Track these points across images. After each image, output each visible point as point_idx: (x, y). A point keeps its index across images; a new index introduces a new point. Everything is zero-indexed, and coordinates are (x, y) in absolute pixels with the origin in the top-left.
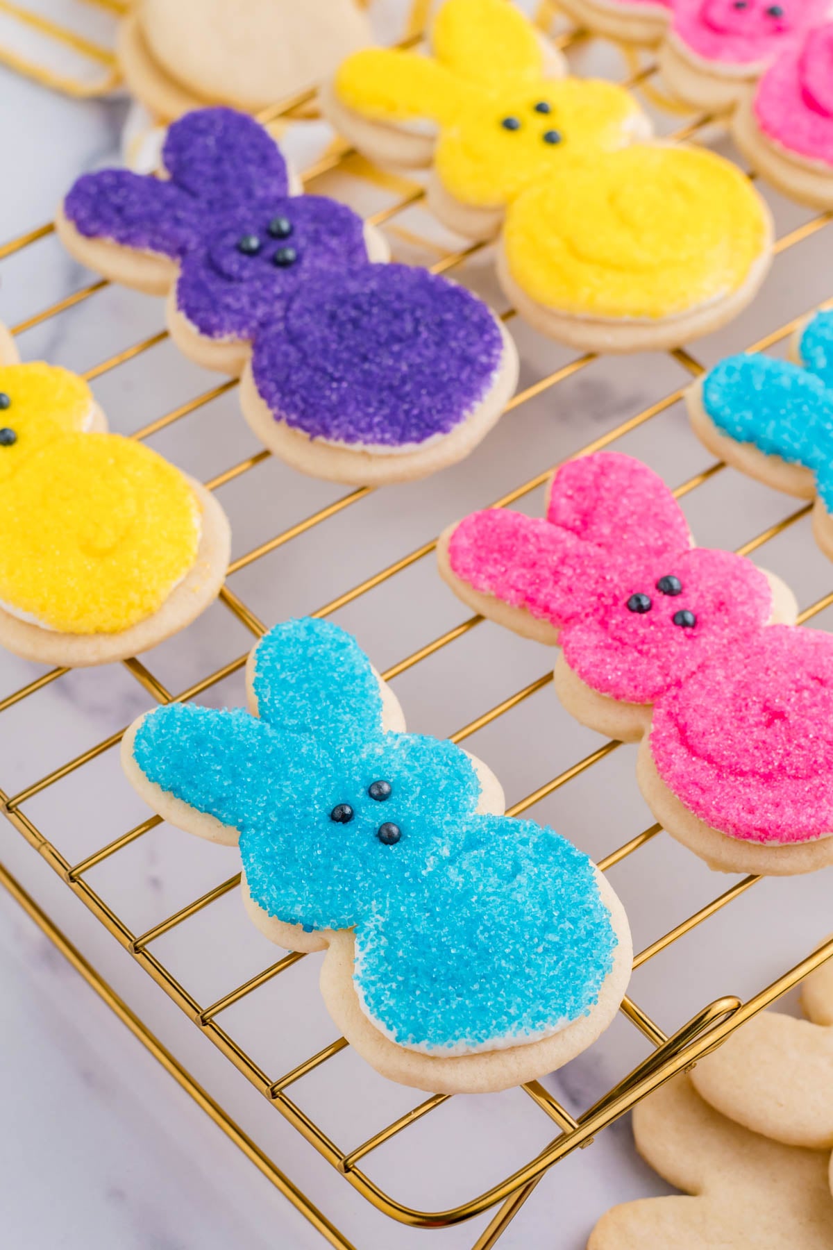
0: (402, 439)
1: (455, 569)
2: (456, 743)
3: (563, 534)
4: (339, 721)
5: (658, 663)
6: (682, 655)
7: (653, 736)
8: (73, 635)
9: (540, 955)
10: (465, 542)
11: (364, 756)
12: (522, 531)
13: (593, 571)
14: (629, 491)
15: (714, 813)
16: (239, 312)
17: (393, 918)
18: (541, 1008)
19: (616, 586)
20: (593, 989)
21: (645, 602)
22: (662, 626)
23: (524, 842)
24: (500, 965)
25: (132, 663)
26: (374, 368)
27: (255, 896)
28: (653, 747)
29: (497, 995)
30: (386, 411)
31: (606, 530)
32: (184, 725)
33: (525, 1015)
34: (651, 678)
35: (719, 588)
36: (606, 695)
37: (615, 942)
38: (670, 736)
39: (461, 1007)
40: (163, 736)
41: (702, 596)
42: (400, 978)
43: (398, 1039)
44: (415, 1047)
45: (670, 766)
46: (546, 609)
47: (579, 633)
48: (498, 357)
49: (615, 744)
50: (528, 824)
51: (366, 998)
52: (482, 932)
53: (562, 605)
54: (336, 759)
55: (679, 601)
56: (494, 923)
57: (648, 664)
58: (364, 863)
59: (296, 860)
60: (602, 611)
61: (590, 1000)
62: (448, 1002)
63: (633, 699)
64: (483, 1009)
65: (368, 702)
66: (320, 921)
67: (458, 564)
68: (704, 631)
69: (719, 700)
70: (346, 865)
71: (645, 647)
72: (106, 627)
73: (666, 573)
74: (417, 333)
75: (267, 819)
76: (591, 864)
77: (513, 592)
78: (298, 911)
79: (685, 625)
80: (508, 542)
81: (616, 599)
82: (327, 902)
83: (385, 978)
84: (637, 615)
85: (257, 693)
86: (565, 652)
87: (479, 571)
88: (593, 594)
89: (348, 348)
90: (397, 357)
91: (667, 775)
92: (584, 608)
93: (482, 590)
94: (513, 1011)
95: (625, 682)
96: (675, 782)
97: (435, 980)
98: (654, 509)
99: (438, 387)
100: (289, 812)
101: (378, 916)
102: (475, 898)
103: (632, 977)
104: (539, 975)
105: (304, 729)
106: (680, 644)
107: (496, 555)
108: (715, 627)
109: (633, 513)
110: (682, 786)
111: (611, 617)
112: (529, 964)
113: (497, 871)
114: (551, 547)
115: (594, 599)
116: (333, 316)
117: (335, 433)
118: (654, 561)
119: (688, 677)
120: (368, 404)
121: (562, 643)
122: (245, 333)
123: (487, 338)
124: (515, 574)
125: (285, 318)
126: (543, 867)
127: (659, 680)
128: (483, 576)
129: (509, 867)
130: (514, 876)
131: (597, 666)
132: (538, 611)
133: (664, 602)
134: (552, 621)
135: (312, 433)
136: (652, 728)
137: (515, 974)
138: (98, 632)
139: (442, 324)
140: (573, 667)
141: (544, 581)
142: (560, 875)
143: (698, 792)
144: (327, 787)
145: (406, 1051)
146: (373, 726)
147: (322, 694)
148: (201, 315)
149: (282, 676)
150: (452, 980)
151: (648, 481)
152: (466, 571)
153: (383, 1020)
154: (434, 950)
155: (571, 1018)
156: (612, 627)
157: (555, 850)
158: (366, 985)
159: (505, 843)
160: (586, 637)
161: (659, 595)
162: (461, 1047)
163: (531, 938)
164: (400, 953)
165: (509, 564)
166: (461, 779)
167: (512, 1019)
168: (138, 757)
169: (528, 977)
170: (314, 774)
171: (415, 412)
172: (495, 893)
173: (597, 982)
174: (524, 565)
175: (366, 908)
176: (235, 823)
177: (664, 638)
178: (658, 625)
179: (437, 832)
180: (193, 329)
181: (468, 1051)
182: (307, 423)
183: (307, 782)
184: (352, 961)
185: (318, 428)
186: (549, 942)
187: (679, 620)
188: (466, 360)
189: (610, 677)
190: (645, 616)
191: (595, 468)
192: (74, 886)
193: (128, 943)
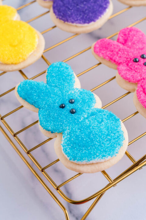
0: (84, 22)
1: (95, 52)
2: (92, 92)
3: (120, 45)
4: (64, 85)
5: (139, 74)
7: (137, 91)
8: (6, 64)
9: (105, 141)
10: (97, 46)
11: (69, 93)
12: (111, 44)
13: (126, 53)
14: (136, 35)
17: (71, 131)
18: (104, 154)
19: (131, 56)
20: (118, 150)
21: (137, 60)
22: (141, 65)
23: (105, 115)
24: (95, 143)
25: (21, 71)
26: (80, 7)
27: (41, 124)
28: (137, 93)
29: (94, 150)
30: (81, 16)
31: (130, 44)
32: (29, 84)
33: (100, 155)
34: (138, 77)
36: (127, 81)
37: (124, 139)
38: (141, 91)
39: (85, 153)
40: (24, 87)
42: (72, 145)
43: (70, 160)
44: (74, 161)
45: (140, 97)
46: (115, 61)
47: (122, 67)
48: (108, 6)
49: (129, 93)
50: (106, 111)
51: (63, 149)
52: (92, 135)
53: (118, 60)
55: (145, 60)
56: (95, 133)
57: (137, 74)
58: (66, 118)
59: (51, 116)
60: (127, 62)
61: (117, 153)
62: (82, 151)
63: (133, 82)
64: (90, 153)
65: (71, 81)
66: (55, 131)
70: (62, 118)
71: (137, 70)
72: (14, 63)
73: (143, 54)
75: (45, 107)
76: (120, 120)
77: (107, 57)
78: (50, 128)
80: (107, 46)
81: (131, 59)
82: (56, 126)
83: (68, 145)
84: (135, 63)
85: (47, 78)
86: (118, 71)
87: (100, 52)
88: (125, 58)
89: (74, 3)
90: (85, 5)
91: (140, 100)
92: (123, 61)
93: (100, 56)
94: (98, 154)
95: (131, 78)
97: (80, 146)
98: (141, 40)
99: (94, 12)
100: (50, 105)
101: (68, 130)
102: (91, 127)
103: (128, 148)
104: (105, 146)
105: (56, 86)
107: (104, 49)
109: (136, 40)
110: (143, 102)
111: (129, 63)
112: (103, 143)
113: (98, 121)
114: (117, 47)
115: (125, 59)
117: (69, 21)
118: (140, 51)
120: (77, 15)
121: (118, 69)
123: (106, 2)
124: (108, 53)
126: (109, 121)
127: (139, 78)
128: (101, 53)
129: (100, 120)
130: (101, 122)
131: (125, 74)
132: (113, 62)
133: (142, 60)
134: (116, 64)
135: (65, 21)
136: (137, 89)
137: (99, 145)
138: (12, 64)
140: (120, 74)
141: (115, 55)
142: (112, 123)
144: (60, 100)
145: (72, 162)
146: (72, 87)
147: (61, 79)
149: (52, 75)
150: (83, 146)
151: (141, 34)
152: (97, 52)
153: (67, 155)
154: (80, 139)
155: (111, 157)
156: (129, 66)
157: (112, 117)
158: (63, 146)
159: (100, 115)
160: (123, 67)
161: (141, 58)
162: (84, 162)
163: (104, 137)
164: (72, 139)
165: (107, 51)
166: (91, 99)
167: (97, 156)
168: (18, 91)
169: (102, 146)
170: (57, 97)
171: (88, 17)
172: (96, 126)
173: (119, 148)
174: (110, 51)
175: (65, 128)
176: (38, 107)
177: (141, 68)
178: (140, 65)
179: (84, 112)
181: (86, 163)
182: (63, 19)
183: (55, 98)
184: (61, 140)
185: (66, 20)
186: (108, 138)
187: (145, 64)
188: (101, 6)
189: (128, 77)
190: (137, 63)
191: (128, 30)
192: (2, 121)
193: (13, 134)
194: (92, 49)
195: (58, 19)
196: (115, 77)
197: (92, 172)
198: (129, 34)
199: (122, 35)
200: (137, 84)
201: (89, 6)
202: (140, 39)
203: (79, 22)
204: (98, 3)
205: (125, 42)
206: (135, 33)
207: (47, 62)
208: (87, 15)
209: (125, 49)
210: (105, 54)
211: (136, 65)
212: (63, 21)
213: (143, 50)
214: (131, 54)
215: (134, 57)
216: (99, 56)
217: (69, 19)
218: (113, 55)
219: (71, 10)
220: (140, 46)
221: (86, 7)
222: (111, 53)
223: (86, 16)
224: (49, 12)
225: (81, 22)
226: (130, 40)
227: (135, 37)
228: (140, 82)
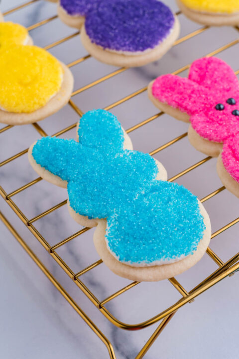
0: (136, 49)
1: (153, 94)
2: (152, 155)
3: (193, 83)
4: (107, 145)
5: (226, 128)
6: (235, 126)
7: (223, 154)
8: (13, 113)
9: (176, 231)
10: (158, 85)
11: (116, 157)
12: (178, 82)
13: (203, 96)
14: (218, 70)
16: (81, 6)
17: (121, 215)
18: (175, 251)
19: (212, 101)
20: (195, 245)
21: (222, 107)
22: (228, 115)
23: (173, 191)
24: (160, 234)
25: (35, 125)
26: (128, 26)
27: (71, 206)
28: (223, 157)
29: (158, 244)
30: (131, 40)
31: (209, 82)
32: (51, 144)
33: (168, 253)
34: (223, 133)
36: (206, 139)
37: (205, 228)
38: (229, 154)
39: (145, 248)
40: (42, 147)
42: (122, 237)
43: (120, 260)
44: (126, 263)
45: (228, 164)
46: (186, 108)
47: (197, 117)
48: (172, 25)
49: (209, 158)
50: (175, 184)
51: (109, 244)
52: (154, 222)
53: (191, 107)
54: (105, 157)
55: (234, 107)
56: (159, 219)
57: (222, 128)
58: (112, 195)
59: (87, 193)
60: (206, 110)
61: (194, 249)
62: (139, 246)
63: (216, 140)
64: (153, 250)
65: (119, 138)
66: (94, 215)
67: (155, 92)
70: (105, 195)
71: (221, 122)
73: (230, 97)
74: (144, 15)
75: (78, 178)
76: (197, 199)
77: (174, 103)
78: (86, 211)
79: (236, 115)
80: (173, 86)
81: (211, 106)
82: (97, 208)
83: (117, 237)
84: (218, 111)
85: (79, 134)
86: (192, 124)
87: (162, 95)
88: (203, 103)
89: (119, 19)
90: (136, 22)
91: (227, 167)
92: (199, 108)
93: (163, 102)
94: (164, 251)
95: (213, 134)
96: (230, 170)
97: (135, 238)
98: (227, 76)
99: (150, 33)
100: (86, 176)
101: (116, 214)
102: (153, 209)
103: (211, 241)
104: (175, 238)
105: (94, 147)
106: (234, 121)
107: (169, 90)
109: (219, 77)
110: (232, 171)
111: (209, 112)
112: (171, 234)
113: (162, 200)
114: (188, 87)
115: (203, 105)
116: (114, 9)
117: (112, 46)
118: (226, 93)
119: (236, 134)
120: (125, 37)
121: (191, 121)
122: (83, 13)
123: (169, 18)
124: (175, 96)
125: (97, 9)
126: (179, 200)
127: (226, 134)
128: (163, 97)
129: (166, 199)
130: (168, 202)
131: (203, 128)
132: (182, 110)
133: (229, 107)
134: (188, 113)
135: (105, 47)
136: (222, 151)
137: (166, 238)
138: (23, 112)
139: (153, 13)
140: (194, 129)
141: (185, 99)
142: (185, 203)
144: (101, 167)
145: (123, 264)
146: (120, 147)
147: (102, 136)
148: (68, 7)
149: (88, 128)
150: (141, 239)
151: (225, 67)
152: (157, 95)
153: (115, 252)
154: (135, 227)
155: (186, 255)
156: (209, 115)
157: (185, 194)
158: (109, 239)
159: (166, 190)
161: (227, 105)
162: (143, 263)
163: (173, 225)
164: (123, 228)
165: (173, 93)
166: (152, 167)
167: (164, 254)
168: (33, 154)
169: (170, 239)
170: (97, 163)
171: (142, 41)
172: (160, 208)
173: (197, 242)
174: (178, 93)
175: (112, 211)
176: (66, 179)
177: (228, 119)
179: (140, 186)
180: (65, 12)
181: (146, 265)
182: (103, 43)
183: (94, 165)
184: (105, 230)
185: (106, 45)
186: (179, 226)
187: (234, 113)
188: (161, 25)
189: (208, 132)
190: (221, 112)
191: (206, 62)
192: (8, 201)
193: (25, 222)
194: (150, 90)
195: (94, 44)
196: (186, 134)
197: (156, 280)
198: (207, 68)
199: (197, 69)
200: (221, 144)
201: (143, 23)
202: (225, 75)
203: (128, 48)
204: (157, 19)
205: (201, 80)
206: (216, 66)
207: (78, 110)
208: (141, 38)
209: (202, 90)
211: (220, 114)
212: (101, 48)
213: (230, 92)
214: (211, 98)
215: (216, 103)
216: (160, 100)
217: (111, 44)
218: (183, 99)
219: (115, 29)
220: (226, 86)
221: (138, 26)
222: (180, 96)
223: (138, 39)
224: (78, 33)
225: (131, 48)
226: (208, 76)
227: (216, 73)
228: (227, 141)
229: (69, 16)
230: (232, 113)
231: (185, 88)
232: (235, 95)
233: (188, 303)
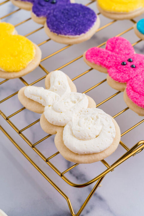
0: (76, 34)
1: (87, 58)
3: (108, 51)
5: (128, 75)
6: (132, 73)
8: (8, 72)
10: (89, 53)
12: (100, 51)
13: (114, 58)
14: (122, 43)
15: (139, 103)
16: (44, 12)
19: (119, 61)
21: (125, 63)
25: (21, 78)
26: (71, 21)
28: (127, 91)
30: (73, 29)
31: (117, 50)
34: (126, 78)
35: (140, 61)
36: (117, 81)
38: (130, 89)
41: (137, 62)
45: (130, 94)
46: (105, 65)
47: (111, 70)
48: (96, 20)
49: (119, 92)
53: (108, 64)
55: (132, 63)
57: (126, 75)
60: (116, 65)
63: (122, 82)
68: (137, 69)
69: (140, 81)
73: (129, 58)
74: (79, 15)
77: (98, 63)
79: (133, 67)
80: (97, 53)
81: (119, 63)
84: (123, 66)
86: (109, 73)
87: (91, 59)
88: (114, 62)
89: (66, 18)
90: (75, 19)
91: (129, 96)
92: (113, 65)
93: (92, 62)
95: (121, 78)
96: (131, 98)
98: (127, 47)
99: (83, 25)
106: (132, 71)
107: (95, 56)
108: (139, 68)
109: (122, 47)
110: (132, 98)
111: (118, 66)
114: (106, 54)
115: (114, 63)
116: (63, 13)
117: (62, 33)
118: (127, 56)
119: (134, 78)
120: (69, 28)
121: (108, 72)
122: (45, 16)
123: (93, 16)
124: (99, 59)
125: (53, 13)
127: (128, 78)
128: (92, 60)
131: (115, 76)
132: (103, 66)
133: (129, 63)
134: (106, 68)
135: (58, 33)
136: (126, 87)
138: (14, 72)
139: (85, 14)
141: (104, 60)
143: (136, 99)
148: (37, 13)
151: (126, 42)
152: (89, 59)
156: (118, 68)
160: (112, 70)
161: (128, 62)
165: (98, 57)
171: (79, 29)
174: (100, 57)
177: (129, 70)
178: (128, 68)
180: (35, 15)
182: (57, 31)
187: (132, 66)
188: (89, 20)
189: (118, 78)
190: (125, 66)
191: (115, 39)
192: (7, 121)
193: (18, 131)
194: (84, 57)
195: (52, 32)
196: (106, 80)
198: (116, 43)
199: (110, 44)
200: (126, 84)
201: (79, 20)
202: (126, 46)
203: (71, 33)
204: (87, 17)
205: (113, 49)
206: (121, 41)
207: (45, 70)
208: (78, 28)
209: (113, 55)
210: (96, 60)
211: (124, 68)
212: (56, 34)
213: (129, 55)
214: (119, 59)
215: (122, 61)
216: (91, 62)
217: (62, 32)
218: (103, 60)
219: (64, 24)
220: (127, 52)
221: (76, 21)
222: (102, 59)
223: (77, 28)
224: (43, 27)
225: (73, 34)
226: (117, 47)
227: (121, 45)
228: (129, 82)
229: (37, 18)
230: (131, 66)
231: (104, 54)
232: (132, 57)
233: (110, 171)
